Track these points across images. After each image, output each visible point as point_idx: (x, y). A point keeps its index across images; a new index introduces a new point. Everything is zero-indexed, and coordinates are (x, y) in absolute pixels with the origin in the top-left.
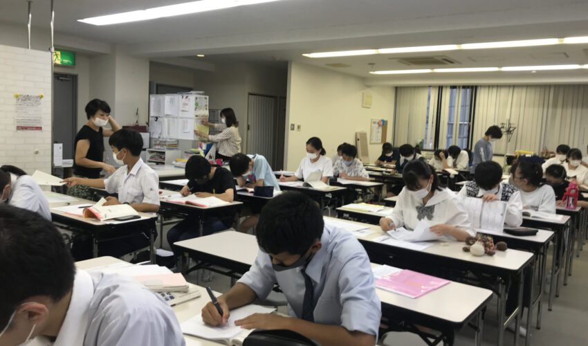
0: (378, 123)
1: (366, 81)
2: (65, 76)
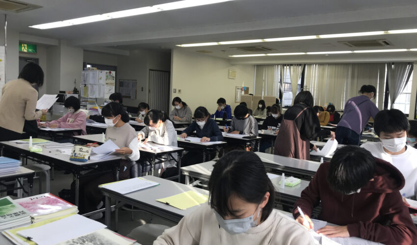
0: (241, 89)
1: (231, 62)
2: (31, 59)
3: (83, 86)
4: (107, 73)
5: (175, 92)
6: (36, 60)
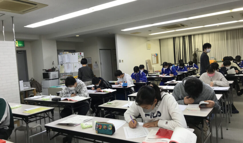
0: (154, 55)
2: (21, 51)
3: (61, 65)
4: (79, 54)
5: (120, 62)
6: (25, 52)
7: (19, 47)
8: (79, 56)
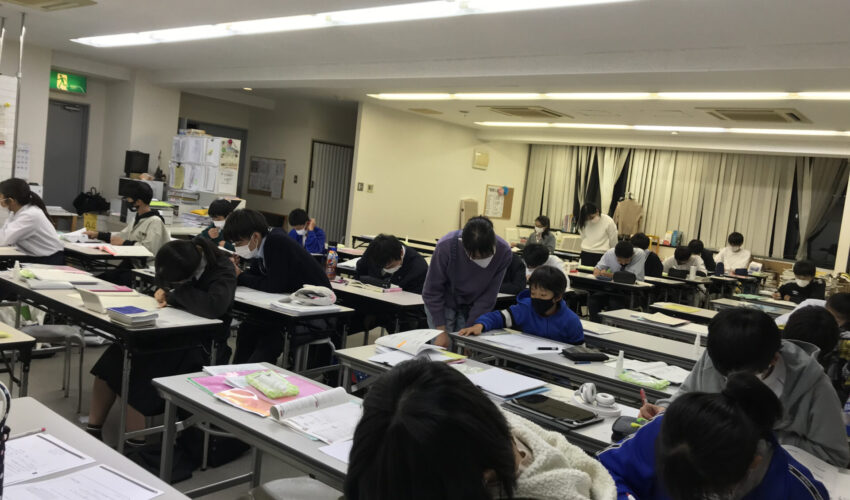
0: (498, 191)
1: (479, 136)
2: (73, 105)
3: (174, 166)
4: (223, 143)
5: (361, 190)
6: (85, 108)
7: (69, 92)
8: (224, 150)
